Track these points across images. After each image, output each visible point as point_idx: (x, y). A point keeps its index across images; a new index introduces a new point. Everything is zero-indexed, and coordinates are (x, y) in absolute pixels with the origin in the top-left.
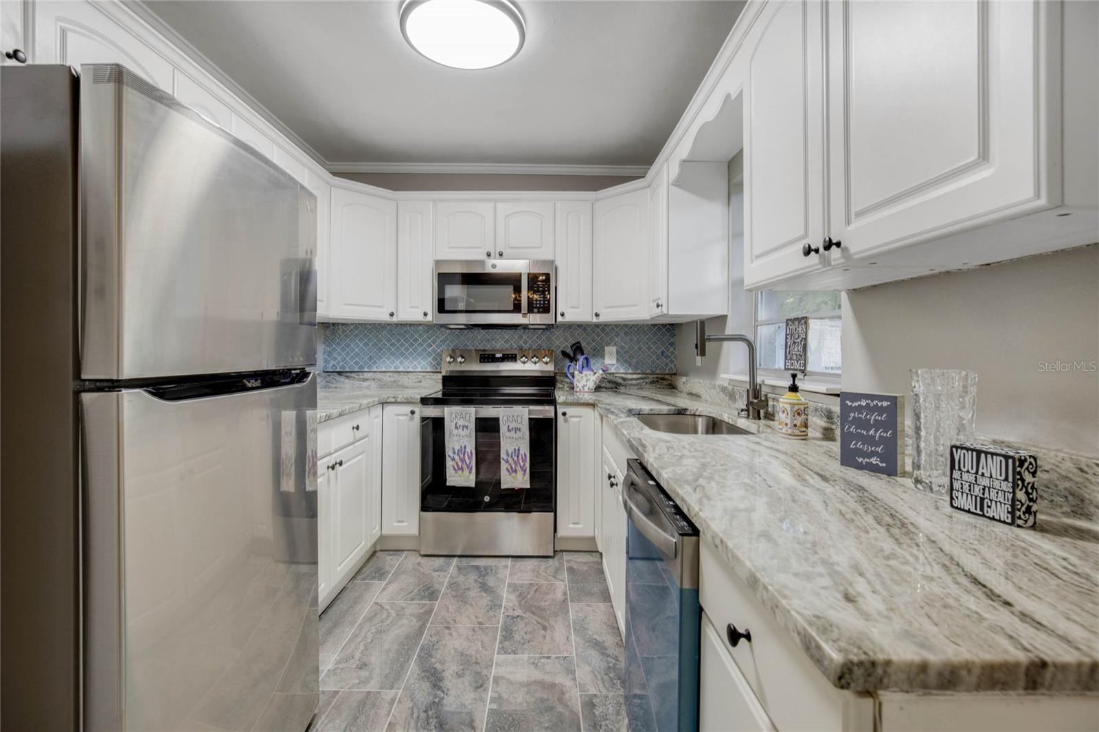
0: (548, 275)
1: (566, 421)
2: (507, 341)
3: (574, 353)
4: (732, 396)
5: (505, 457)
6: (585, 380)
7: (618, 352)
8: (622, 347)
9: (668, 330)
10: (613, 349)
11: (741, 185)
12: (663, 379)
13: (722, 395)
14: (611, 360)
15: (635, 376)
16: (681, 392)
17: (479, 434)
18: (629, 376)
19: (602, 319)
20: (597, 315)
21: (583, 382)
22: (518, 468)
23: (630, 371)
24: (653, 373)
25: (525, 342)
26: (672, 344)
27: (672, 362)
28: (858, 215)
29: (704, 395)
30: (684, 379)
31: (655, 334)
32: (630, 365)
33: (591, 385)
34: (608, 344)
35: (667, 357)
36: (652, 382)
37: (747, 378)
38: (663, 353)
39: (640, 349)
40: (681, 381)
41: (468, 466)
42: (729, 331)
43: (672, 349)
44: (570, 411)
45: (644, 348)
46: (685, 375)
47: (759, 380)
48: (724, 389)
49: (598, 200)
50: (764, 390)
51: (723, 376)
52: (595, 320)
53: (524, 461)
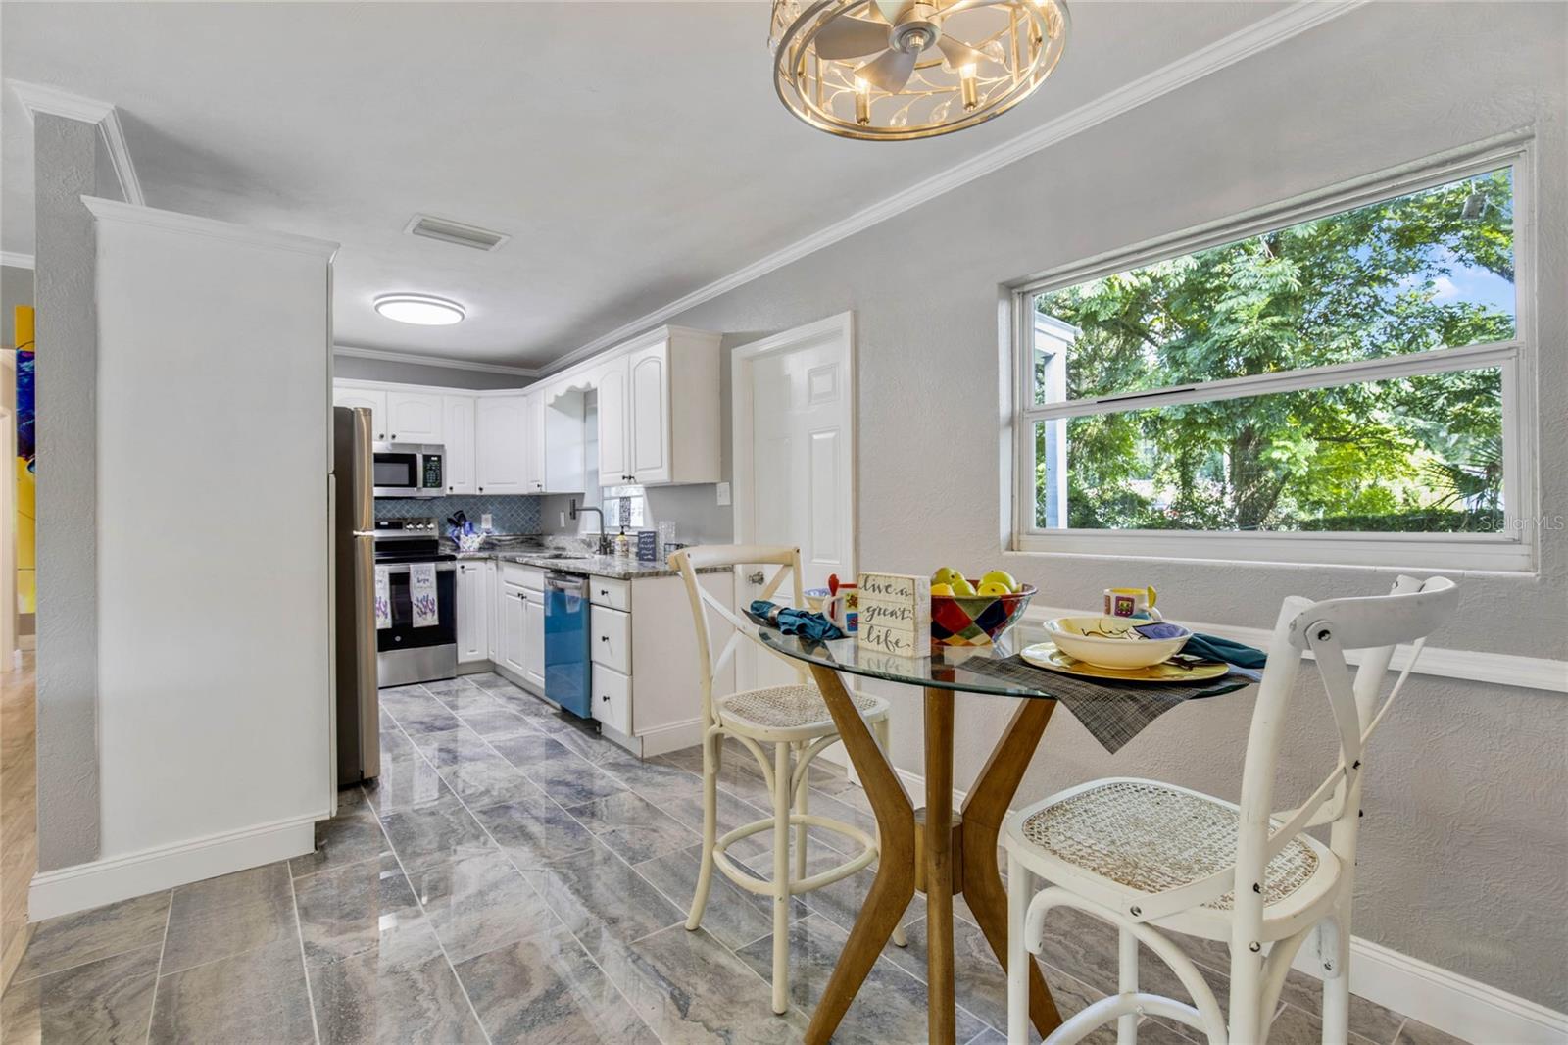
0: (439, 457)
1: (463, 572)
2: (389, 511)
3: (457, 520)
4: (589, 545)
5: (416, 602)
6: (470, 542)
7: (493, 519)
8: (496, 515)
9: (534, 500)
10: (489, 516)
11: (595, 410)
12: (531, 539)
13: (582, 545)
14: (486, 524)
15: (508, 538)
16: (547, 548)
17: (394, 587)
18: (503, 538)
19: (484, 493)
20: (481, 489)
21: (469, 544)
22: (428, 610)
23: (504, 534)
24: (522, 535)
25: (408, 511)
26: (538, 511)
27: (538, 525)
28: (640, 470)
29: (568, 547)
30: (550, 538)
31: (524, 504)
32: (504, 528)
33: (476, 545)
34: (485, 512)
35: (534, 522)
36: (523, 542)
37: (599, 533)
38: (531, 518)
39: (512, 515)
40: (549, 541)
41: (383, 612)
42: (586, 504)
43: (537, 515)
44: (467, 564)
45: (515, 515)
46: (551, 535)
47: (605, 533)
48: (583, 541)
49: (479, 397)
50: (609, 538)
51: (584, 532)
52: (478, 493)
53: (433, 604)
